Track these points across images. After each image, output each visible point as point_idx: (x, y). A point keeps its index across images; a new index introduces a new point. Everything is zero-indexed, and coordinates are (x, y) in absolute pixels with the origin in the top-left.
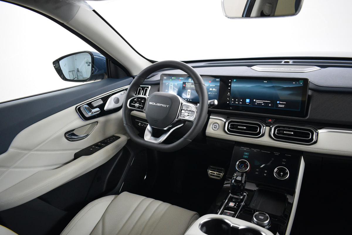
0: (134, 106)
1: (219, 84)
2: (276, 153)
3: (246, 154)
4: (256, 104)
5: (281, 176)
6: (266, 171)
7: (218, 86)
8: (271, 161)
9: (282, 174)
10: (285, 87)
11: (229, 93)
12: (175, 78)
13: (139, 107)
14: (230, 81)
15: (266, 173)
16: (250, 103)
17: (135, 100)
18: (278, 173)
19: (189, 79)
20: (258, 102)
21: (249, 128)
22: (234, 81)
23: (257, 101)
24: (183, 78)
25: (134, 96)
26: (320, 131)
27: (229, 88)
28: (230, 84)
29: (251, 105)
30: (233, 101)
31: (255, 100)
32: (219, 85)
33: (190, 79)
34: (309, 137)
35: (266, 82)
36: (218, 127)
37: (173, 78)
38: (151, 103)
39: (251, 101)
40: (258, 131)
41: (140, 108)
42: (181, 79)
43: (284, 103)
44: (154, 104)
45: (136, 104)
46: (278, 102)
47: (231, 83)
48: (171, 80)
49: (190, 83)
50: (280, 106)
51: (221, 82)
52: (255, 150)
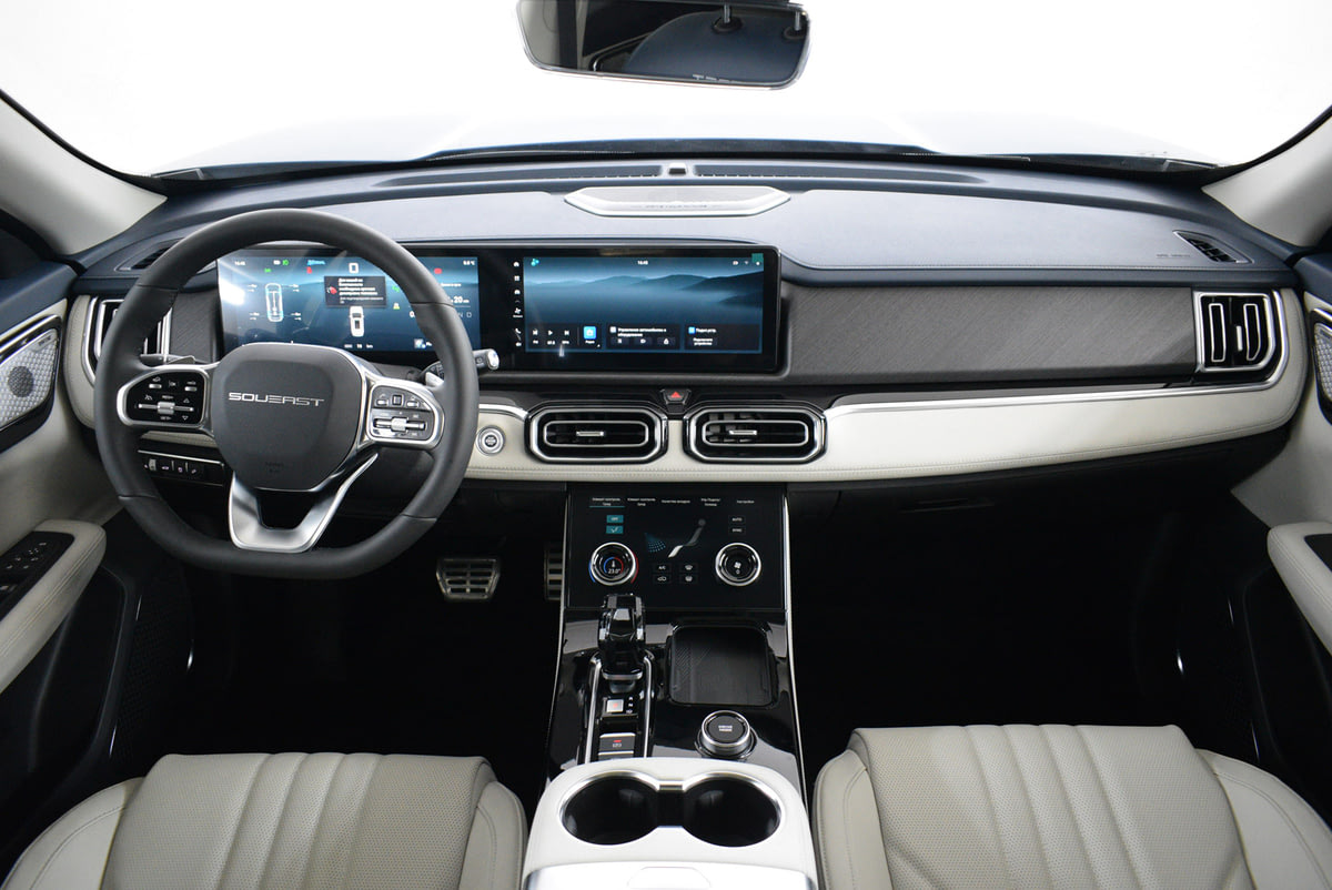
0: (154, 415)
1: (475, 280)
2: (708, 502)
3: (615, 519)
4: (620, 341)
5: (738, 572)
6: (689, 568)
7: (473, 285)
8: (698, 532)
9: (738, 565)
10: (710, 277)
11: (518, 311)
12: (285, 262)
13: (177, 417)
14: (516, 264)
15: (689, 573)
16: (598, 339)
17: (151, 386)
18: (729, 567)
19: (351, 265)
20: (625, 335)
21: (614, 434)
22: (533, 264)
23: (623, 330)
24: (323, 262)
25: (141, 372)
26: (828, 413)
27: (517, 292)
28: (517, 278)
29: (602, 349)
30: (535, 338)
31: (613, 330)
32: (477, 281)
33: (356, 265)
34: (803, 439)
35: (646, 263)
36: (500, 441)
37: (277, 262)
39: (602, 333)
40: (647, 439)
41: (185, 418)
42: (314, 266)
43: (709, 331)
44: (255, 398)
45: (160, 404)
46: (692, 330)
47: (520, 272)
48: (268, 270)
49: (356, 280)
50: (698, 342)
51: (483, 270)
52: (640, 502)
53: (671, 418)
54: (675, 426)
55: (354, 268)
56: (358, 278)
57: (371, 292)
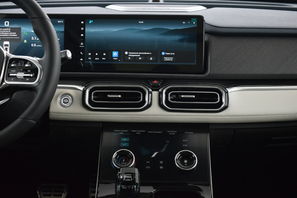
1: (62, 29)
2: (171, 133)
3: (125, 139)
4: (129, 58)
5: (186, 165)
6: (161, 162)
7: (61, 32)
8: (166, 146)
9: (186, 161)
10: (172, 29)
11: (82, 44)
14: (82, 22)
15: (161, 165)
16: (119, 57)
18: (181, 160)
19: (6, 22)
20: (132, 55)
21: (125, 96)
22: (90, 22)
23: (131, 53)
26: (229, 90)
27: (82, 35)
28: (82, 29)
29: (121, 62)
30: (90, 56)
31: (126, 53)
32: (63, 30)
34: (217, 100)
35: (142, 22)
36: (70, 101)
39: (121, 54)
40: (141, 100)
43: (171, 54)
46: (163, 53)
47: (84, 26)
49: (7, 29)
50: (166, 59)
51: (66, 25)
52: (138, 132)
53: (153, 90)
54: (155, 94)
55: (7, 23)
56: (9, 28)
57: (14, 34)
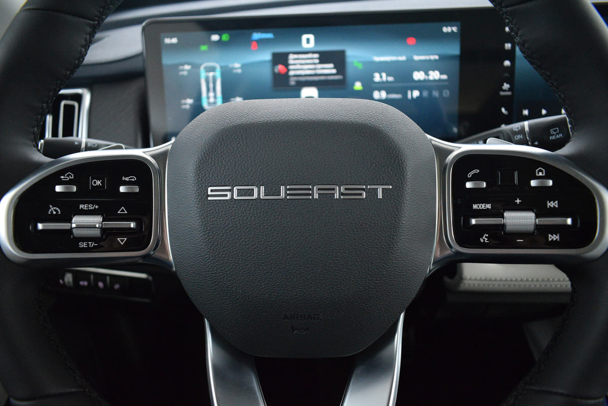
0: (67, 240)
1: (454, 49)
7: (453, 57)
11: (506, 86)
12: (225, 37)
13: (106, 238)
17: (58, 189)
19: (305, 37)
24: (269, 36)
25: (38, 166)
27: (507, 63)
28: (508, 46)
32: (458, 52)
33: (311, 37)
37: (215, 38)
38: (217, 193)
41: (122, 241)
42: (261, 42)
44: (258, 192)
45: (77, 220)
48: (204, 48)
55: (308, 41)
56: (313, 52)
57: (329, 69)
